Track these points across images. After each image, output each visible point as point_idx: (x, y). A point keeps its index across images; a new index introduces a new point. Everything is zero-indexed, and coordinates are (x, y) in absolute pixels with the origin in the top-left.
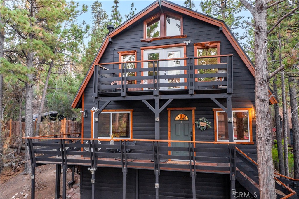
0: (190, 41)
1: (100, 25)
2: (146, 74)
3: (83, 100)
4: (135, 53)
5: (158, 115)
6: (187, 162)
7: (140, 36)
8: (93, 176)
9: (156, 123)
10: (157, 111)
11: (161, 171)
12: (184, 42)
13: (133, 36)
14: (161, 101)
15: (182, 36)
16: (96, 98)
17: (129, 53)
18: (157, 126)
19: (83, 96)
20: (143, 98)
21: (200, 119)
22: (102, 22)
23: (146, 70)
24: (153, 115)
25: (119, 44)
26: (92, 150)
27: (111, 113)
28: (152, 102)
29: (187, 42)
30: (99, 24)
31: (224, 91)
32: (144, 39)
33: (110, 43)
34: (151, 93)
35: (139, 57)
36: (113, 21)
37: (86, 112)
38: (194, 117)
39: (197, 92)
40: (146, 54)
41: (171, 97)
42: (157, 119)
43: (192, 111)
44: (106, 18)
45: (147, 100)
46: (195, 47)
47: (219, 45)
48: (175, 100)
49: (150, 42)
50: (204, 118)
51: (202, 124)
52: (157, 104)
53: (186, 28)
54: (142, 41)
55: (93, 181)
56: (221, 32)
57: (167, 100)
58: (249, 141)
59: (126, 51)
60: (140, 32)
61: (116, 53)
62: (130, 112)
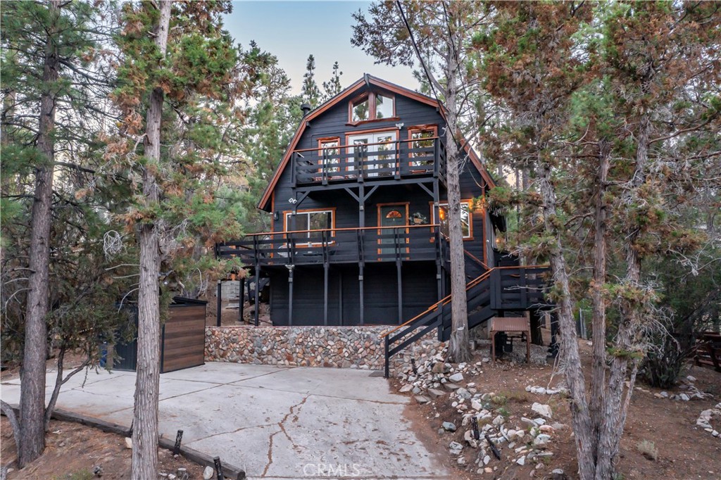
0: (402, 125)
1: (274, 98)
2: (351, 160)
3: (273, 199)
4: (339, 139)
5: (363, 204)
6: (392, 251)
7: (344, 119)
8: (291, 275)
9: (360, 212)
10: (362, 199)
11: (366, 264)
12: (397, 125)
13: (336, 119)
14: (365, 188)
15: (394, 118)
16: (293, 188)
17: (331, 140)
18: (362, 215)
19: (273, 194)
20: (346, 187)
21: (414, 215)
22: (277, 94)
23: (351, 155)
24: (357, 204)
25: (319, 129)
26: (290, 245)
27: (309, 213)
28: (356, 190)
29: (400, 125)
30: (271, 97)
31: (430, 175)
32: (349, 123)
33: (307, 128)
34: (354, 181)
35: (343, 142)
36: (306, 97)
37: (278, 214)
38: (407, 213)
39: (404, 177)
40: (351, 140)
41: (377, 184)
42: (362, 207)
43: (404, 206)
44: (284, 86)
45: (351, 189)
46: (409, 131)
47: (436, 128)
48: (380, 188)
49: (356, 126)
50: (418, 214)
51: (416, 220)
52: (361, 192)
53: (398, 108)
54: (347, 125)
55: (291, 280)
56: (438, 113)
57: (373, 187)
58: (469, 237)
59: (327, 138)
60: (344, 115)
61: (314, 140)
62: (331, 211)
